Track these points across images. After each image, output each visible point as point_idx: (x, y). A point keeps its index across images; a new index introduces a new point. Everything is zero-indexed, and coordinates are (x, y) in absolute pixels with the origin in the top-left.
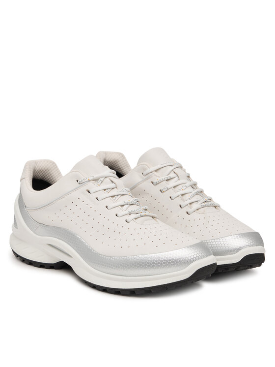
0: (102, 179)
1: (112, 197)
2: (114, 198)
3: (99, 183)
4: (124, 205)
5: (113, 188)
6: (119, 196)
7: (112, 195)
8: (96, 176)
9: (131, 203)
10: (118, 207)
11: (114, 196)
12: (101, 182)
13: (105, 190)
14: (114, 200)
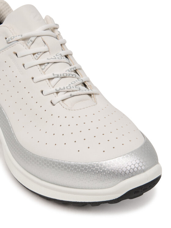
0: (33, 39)
1: (40, 65)
2: (43, 67)
3: (29, 45)
4: (53, 78)
5: (45, 52)
6: (50, 64)
7: (41, 63)
8: (25, 35)
9: (62, 76)
10: (45, 81)
11: (44, 64)
12: (31, 43)
13: (34, 54)
14: (42, 69)
